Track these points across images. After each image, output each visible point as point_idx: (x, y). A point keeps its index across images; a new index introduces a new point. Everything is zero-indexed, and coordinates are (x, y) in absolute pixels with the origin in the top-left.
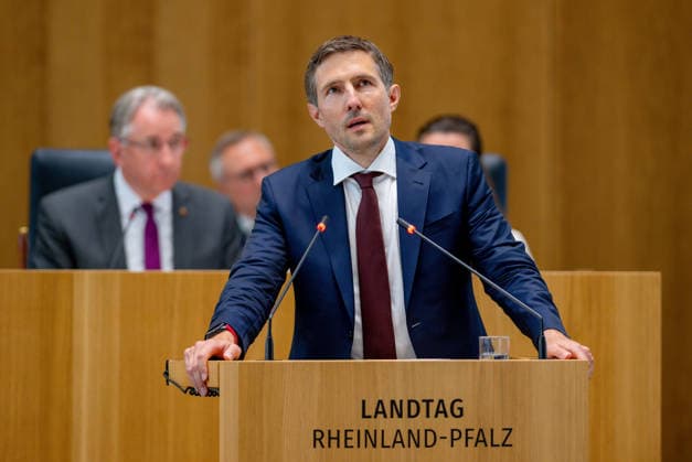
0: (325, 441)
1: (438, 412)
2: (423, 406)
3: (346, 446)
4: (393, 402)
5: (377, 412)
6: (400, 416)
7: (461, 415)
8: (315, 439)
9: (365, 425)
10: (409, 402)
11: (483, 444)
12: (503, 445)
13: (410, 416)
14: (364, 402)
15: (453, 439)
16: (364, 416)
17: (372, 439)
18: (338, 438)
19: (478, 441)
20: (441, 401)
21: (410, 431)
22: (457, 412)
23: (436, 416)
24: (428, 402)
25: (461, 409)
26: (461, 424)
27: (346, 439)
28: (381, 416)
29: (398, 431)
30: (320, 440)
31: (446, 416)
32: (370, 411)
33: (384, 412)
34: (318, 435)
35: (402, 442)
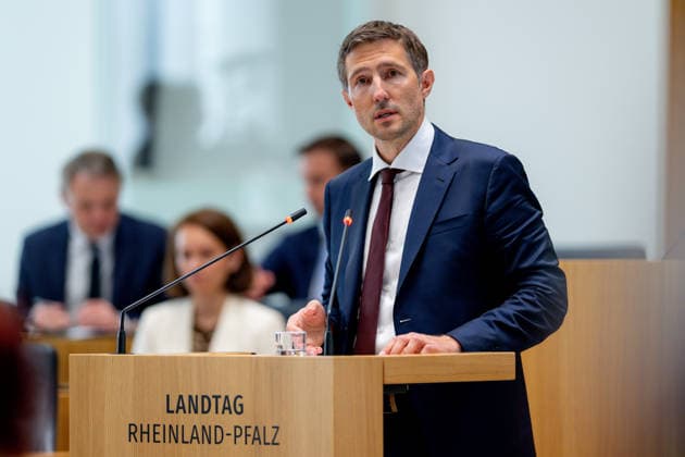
0: (138, 435)
1: (224, 408)
2: (213, 401)
3: (155, 441)
4: (190, 397)
5: (178, 408)
6: (196, 412)
7: (242, 412)
8: (130, 433)
9: (169, 420)
10: (203, 397)
11: (257, 442)
12: (273, 444)
13: (203, 412)
14: (168, 396)
15: (236, 437)
16: (169, 411)
17: (174, 434)
18: (148, 433)
19: (254, 439)
20: (227, 397)
21: (204, 427)
22: (239, 409)
23: (223, 412)
24: (217, 397)
25: (241, 405)
26: (241, 421)
27: (155, 433)
28: (181, 411)
29: (195, 427)
30: (134, 434)
31: (231, 413)
32: (173, 407)
33: (183, 408)
34: (133, 430)
35: (197, 438)
